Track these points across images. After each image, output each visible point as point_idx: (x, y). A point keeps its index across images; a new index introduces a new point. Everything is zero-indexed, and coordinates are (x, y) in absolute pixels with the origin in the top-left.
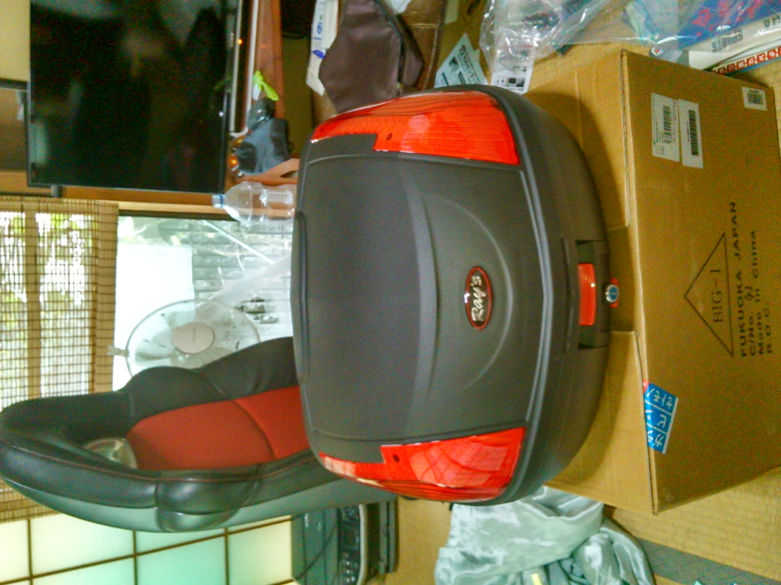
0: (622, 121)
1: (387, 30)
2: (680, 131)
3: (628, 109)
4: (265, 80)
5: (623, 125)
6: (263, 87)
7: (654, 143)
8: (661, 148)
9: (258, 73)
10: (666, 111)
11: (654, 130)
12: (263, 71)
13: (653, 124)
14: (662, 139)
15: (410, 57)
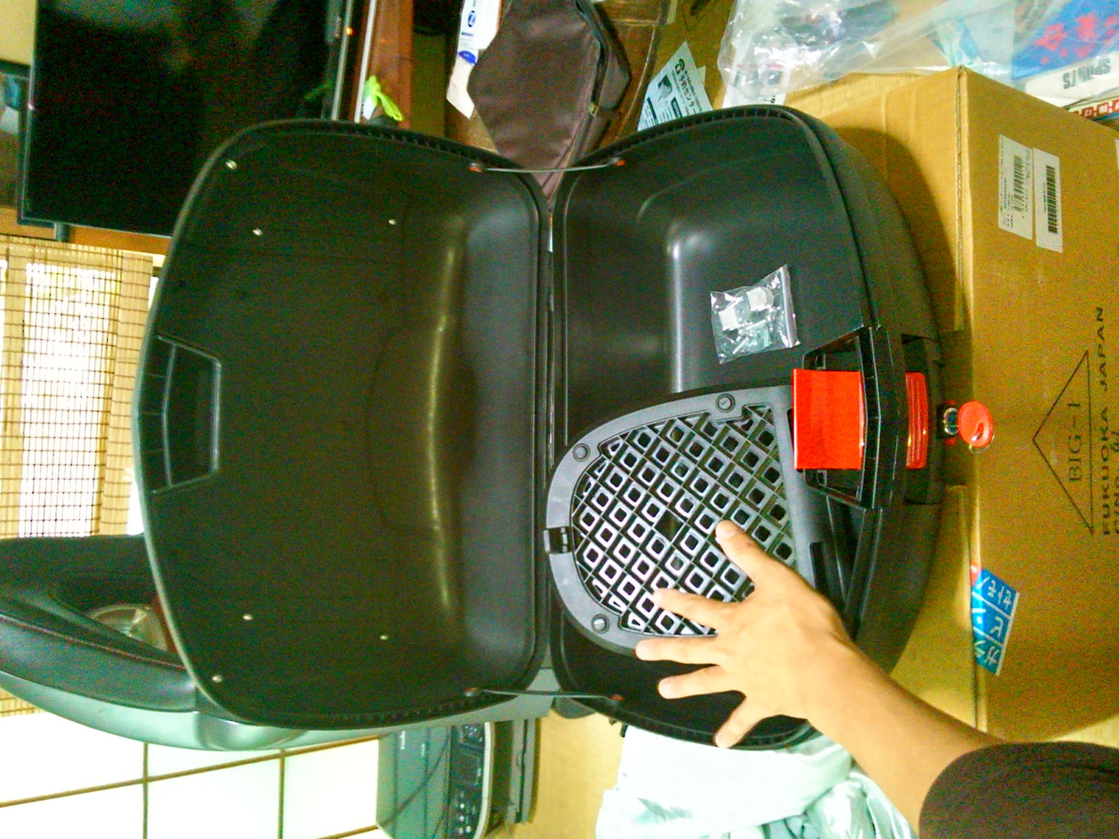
0: (956, 173)
1: (579, 26)
2: (1034, 196)
3: (966, 156)
4: (383, 90)
5: (956, 178)
6: (379, 100)
7: (1001, 209)
8: (1010, 218)
9: (373, 79)
10: (1018, 164)
11: (1001, 190)
12: (380, 78)
13: (1001, 181)
14: (1011, 205)
15: (613, 66)
